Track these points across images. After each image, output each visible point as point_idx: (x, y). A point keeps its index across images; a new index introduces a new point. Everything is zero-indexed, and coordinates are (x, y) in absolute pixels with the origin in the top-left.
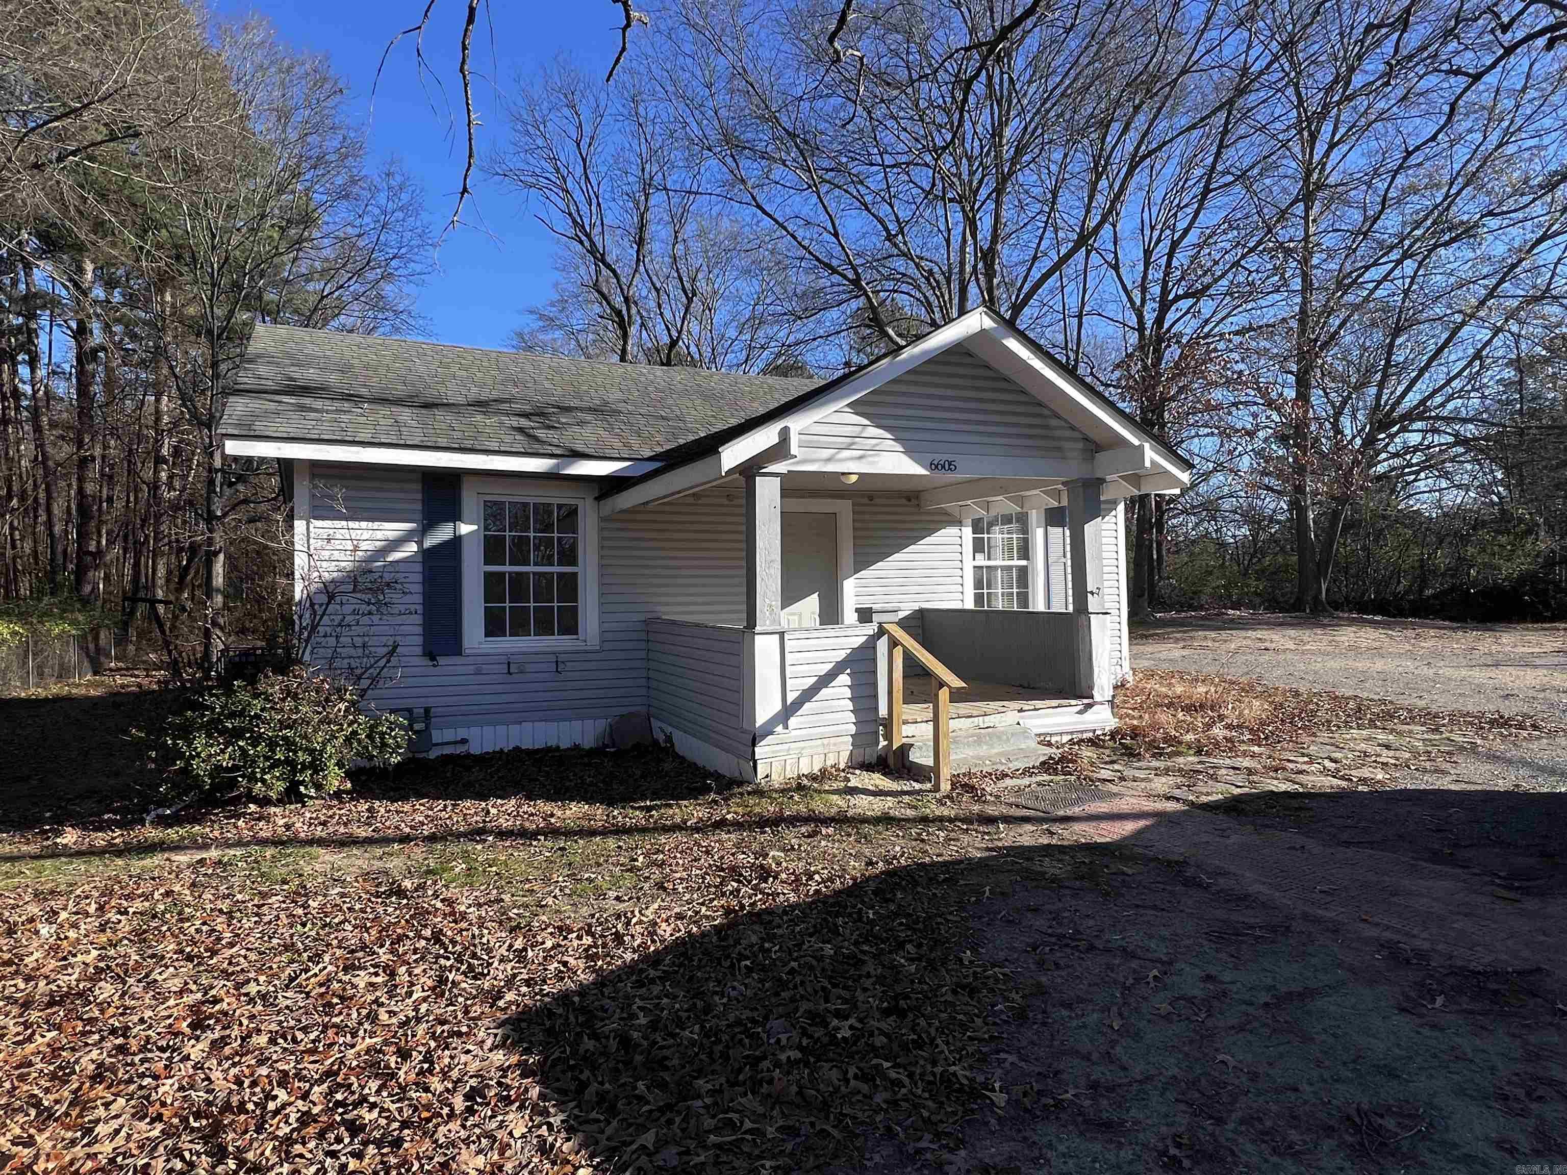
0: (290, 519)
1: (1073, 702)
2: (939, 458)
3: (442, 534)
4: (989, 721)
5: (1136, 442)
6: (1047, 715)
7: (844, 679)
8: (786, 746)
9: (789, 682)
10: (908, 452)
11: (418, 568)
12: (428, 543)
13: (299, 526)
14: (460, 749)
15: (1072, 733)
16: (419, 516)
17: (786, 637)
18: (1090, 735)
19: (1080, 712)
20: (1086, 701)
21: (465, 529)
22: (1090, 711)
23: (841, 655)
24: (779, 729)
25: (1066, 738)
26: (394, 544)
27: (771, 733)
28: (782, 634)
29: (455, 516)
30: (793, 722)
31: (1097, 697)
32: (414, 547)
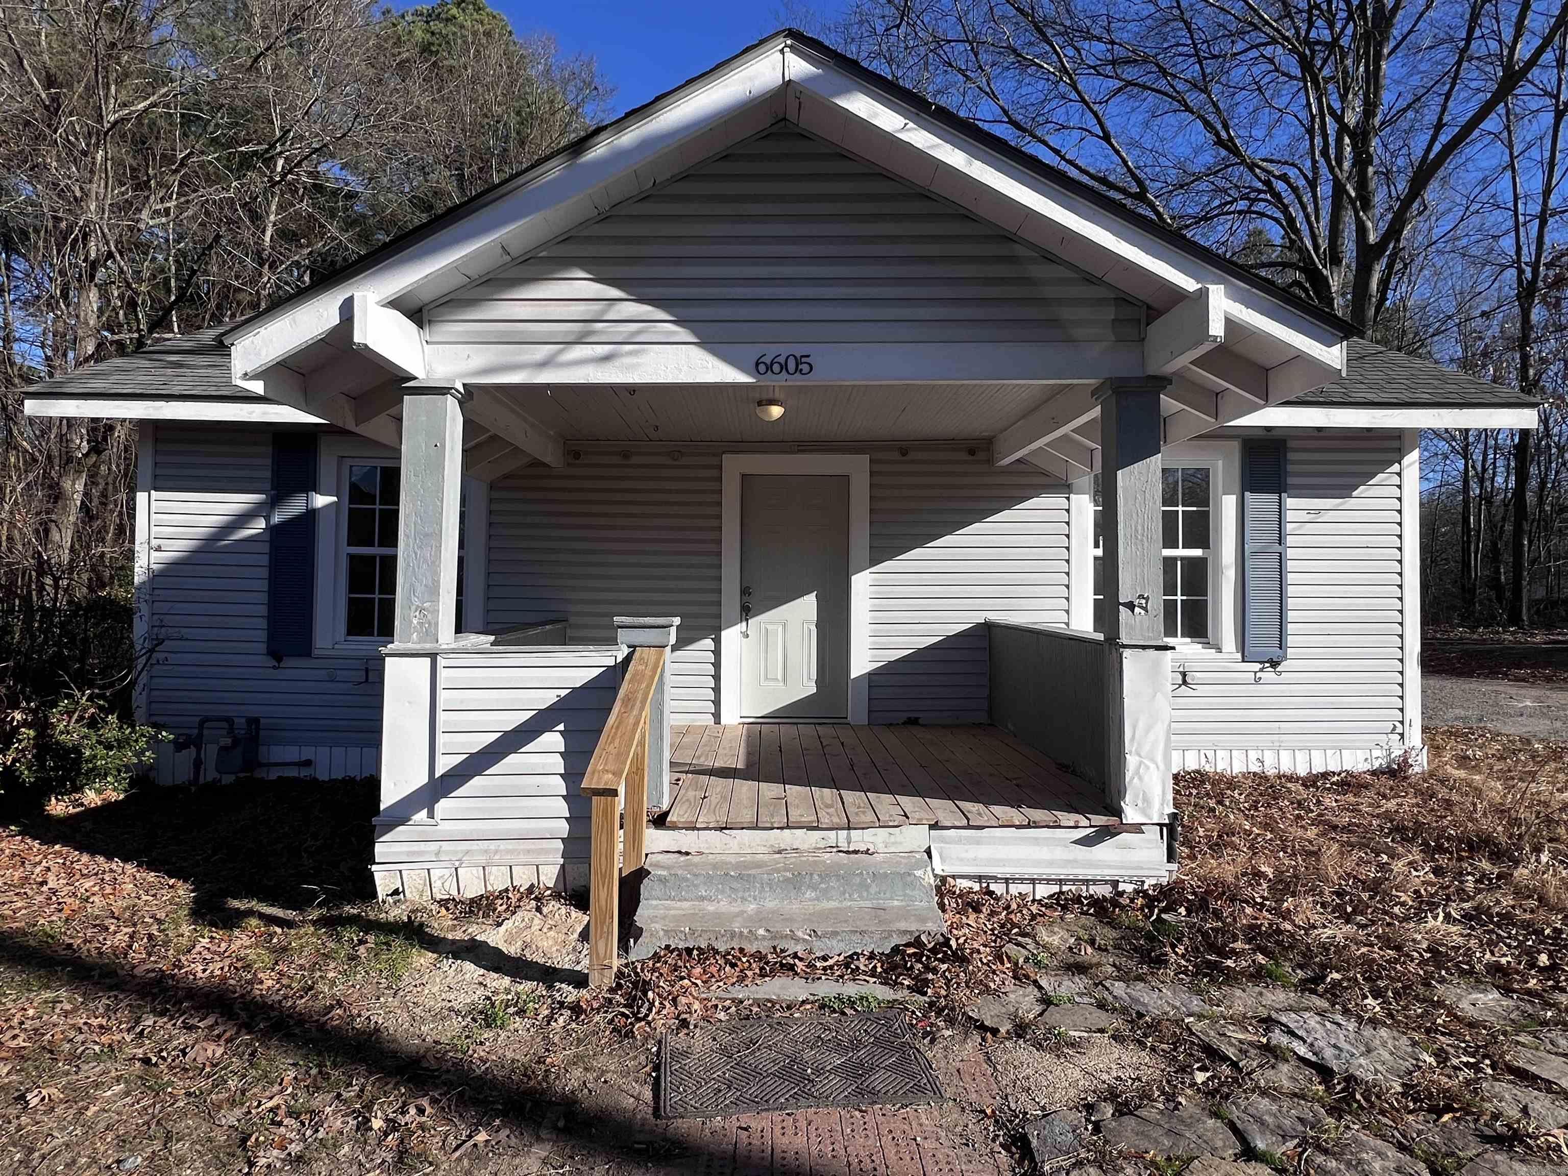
0: (132, 492)
1: (1068, 818)
2: (771, 352)
3: (295, 507)
4: (860, 839)
5: (1189, 284)
6: (1003, 841)
7: (553, 740)
8: (433, 846)
9: (441, 739)
10: (705, 343)
11: (266, 548)
12: (276, 519)
13: (141, 498)
14: (304, 772)
15: (1061, 882)
16: (268, 486)
17: (441, 662)
18: (1104, 891)
19: (1085, 842)
20: (1100, 820)
21: (321, 501)
22: (1110, 843)
23: (549, 698)
24: (422, 815)
25: (1043, 891)
26: (242, 520)
27: (403, 821)
28: (433, 656)
29: (311, 486)
30: (443, 806)
31: (1131, 815)
32: (261, 524)
